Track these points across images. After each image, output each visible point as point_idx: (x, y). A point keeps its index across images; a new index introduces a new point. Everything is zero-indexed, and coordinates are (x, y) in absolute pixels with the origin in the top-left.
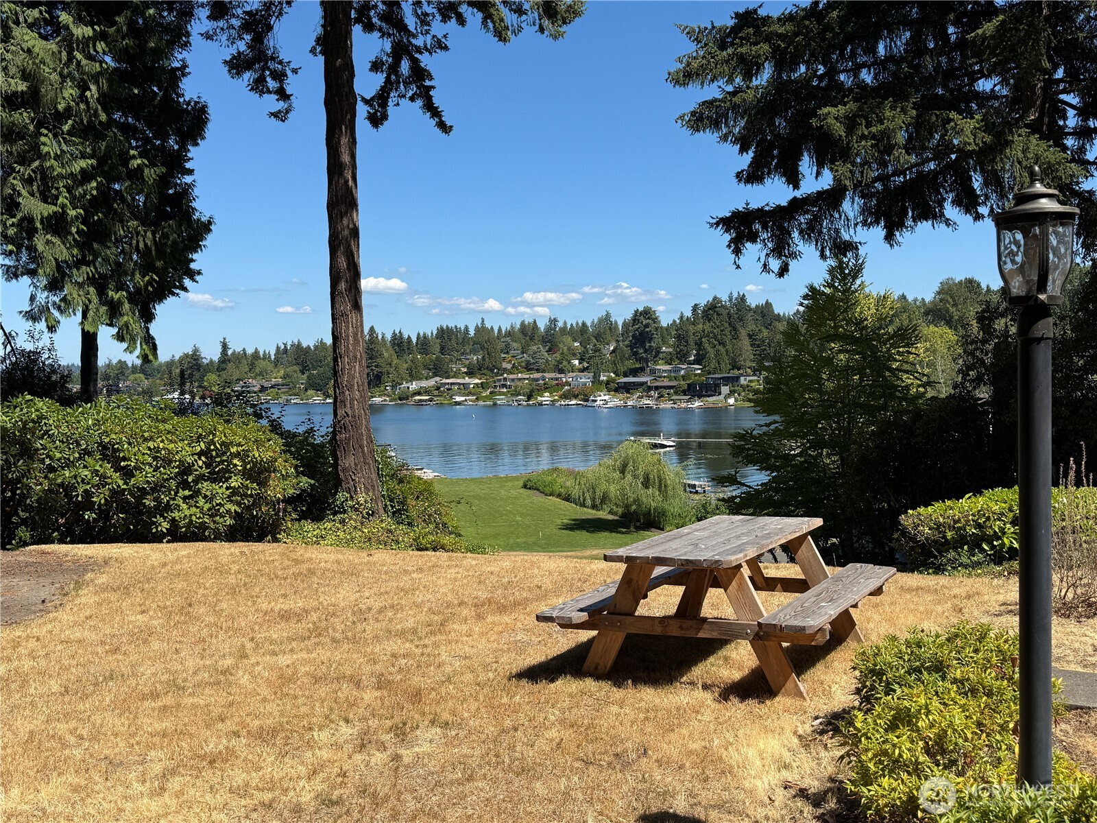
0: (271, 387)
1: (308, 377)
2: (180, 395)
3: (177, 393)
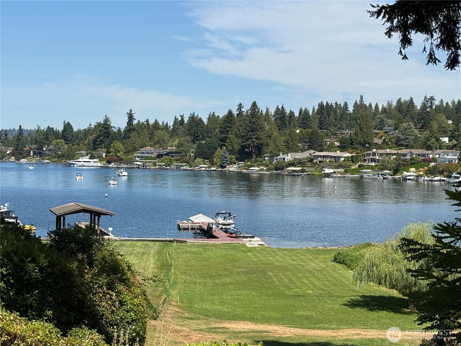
0: (165, 155)
1: (197, 146)
2: (90, 159)
3: (88, 157)
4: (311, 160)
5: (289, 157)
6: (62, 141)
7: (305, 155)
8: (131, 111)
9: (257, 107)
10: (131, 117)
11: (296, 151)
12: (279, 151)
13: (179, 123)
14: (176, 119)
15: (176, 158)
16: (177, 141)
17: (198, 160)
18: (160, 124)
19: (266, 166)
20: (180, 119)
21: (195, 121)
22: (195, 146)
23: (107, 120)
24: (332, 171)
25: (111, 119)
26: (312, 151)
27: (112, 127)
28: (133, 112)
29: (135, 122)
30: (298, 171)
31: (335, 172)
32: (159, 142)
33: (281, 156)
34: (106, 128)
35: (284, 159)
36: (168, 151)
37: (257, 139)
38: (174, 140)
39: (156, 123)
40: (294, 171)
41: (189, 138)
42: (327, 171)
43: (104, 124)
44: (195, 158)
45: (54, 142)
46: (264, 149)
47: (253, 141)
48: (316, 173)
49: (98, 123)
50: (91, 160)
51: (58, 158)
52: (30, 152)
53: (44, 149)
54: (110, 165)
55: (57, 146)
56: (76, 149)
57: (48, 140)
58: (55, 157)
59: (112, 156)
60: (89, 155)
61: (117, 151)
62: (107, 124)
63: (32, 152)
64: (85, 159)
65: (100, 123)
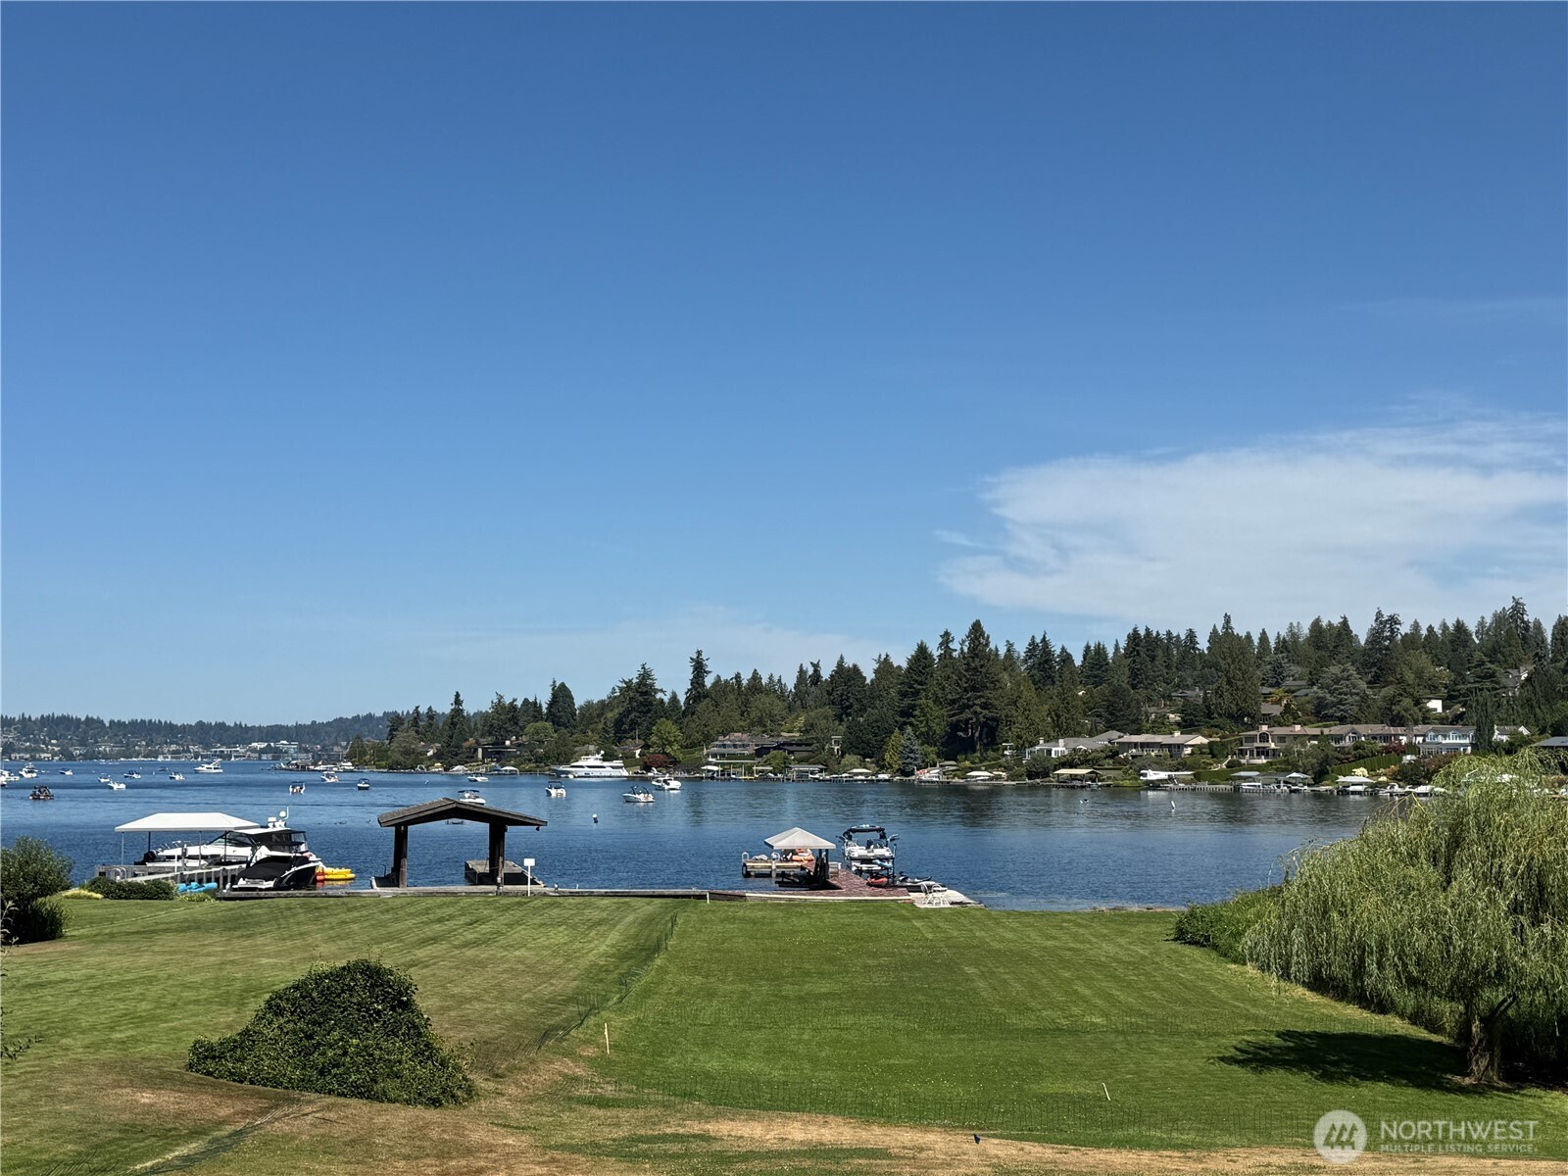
0: (775, 749)
1: (848, 728)
2: (604, 760)
3: (599, 756)
4: (1114, 754)
5: (1060, 748)
6: (548, 724)
7: (1101, 742)
8: (699, 653)
9: (983, 633)
10: (699, 668)
11: (1077, 734)
12: (1038, 734)
13: (809, 680)
14: (802, 672)
15: (798, 755)
16: (802, 719)
17: (849, 758)
18: (765, 681)
19: (1006, 769)
20: (811, 671)
21: (847, 675)
22: (842, 728)
23: (645, 675)
24: (1163, 775)
25: (655, 674)
26: (1114, 734)
27: (656, 691)
28: (704, 657)
29: (709, 681)
30: (1082, 778)
31: (1171, 779)
32: (761, 722)
33: (1042, 745)
34: (643, 694)
35: (1049, 752)
36: (781, 740)
37: (984, 706)
38: (797, 718)
39: (756, 677)
40: (1073, 777)
41: (829, 711)
42: (1152, 775)
43: (639, 684)
44: (842, 756)
45: (530, 728)
46: (1003, 730)
47: (975, 713)
48: (1127, 783)
49: (626, 683)
50: (605, 764)
51: (536, 762)
52: (476, 750)
53: (508, 743)
54: (650, 774)
55: (536, 737)
56: (576, 741)
57: (516, 724)
58: (530, 760)
59: (654, 753)
60: (602, 752)
61: (665, 742)
62: (645, 685)
63: (480, 750)
64: (592, 761)
65: (630, 681)
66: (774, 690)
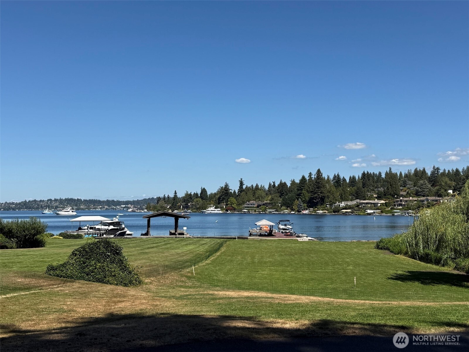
0: (262, 205)
1: (283, 199)
2: (215, 208)
3: (214, 207)
4: (358, 206)
5: (343, 204)
6: (200, 199)
7: (354, 202)
8: (241, 179)
10: (241, 183)
11: (347, 200)
12: (336, 200)
13: (272, 186)
14: (270, 184)
15: (269, 207)
16: (270, 197)
17: (283, 207)
18: (260, 187)
19: (327, 210)
20: (272, 184)
21: (283, 185)
22: (281, 199)
23: (227, 185)
24: (372, 211)
25: (229, 185)
26: (358, 201)
27: (230, 190)
28: (243, 180)
29: (244, 187)
30: (349, 212)
31: (374, 212)
32: (258, 198)
33: (337, 203)
34: (226, 190)
35: (340, 205)
36: (264, 203)
37: (321, 193)
38: (268, 197)
39: (257, 185)
40: (346, 212)
41: (278, 195)
42: (369, 211)
43: (225, 188)
44: (281, 207)
45: (195, 200)
46: (326, 200)
47: (318, 195)
48: (362, 214)
49: (221, 187)
50: (215, 210)
51: (197, 209)
52: (181, 206)
53: (189, 204)
54: (228, 212)
55: (197, 203)
56: (208, 204)
57: (191, 199)
58: (195, 209)
59: (229, 207)
61: (232, 204)
62: (226, 188)
64: (212, 209)
65: (222, 187)
66: (262, 189)
